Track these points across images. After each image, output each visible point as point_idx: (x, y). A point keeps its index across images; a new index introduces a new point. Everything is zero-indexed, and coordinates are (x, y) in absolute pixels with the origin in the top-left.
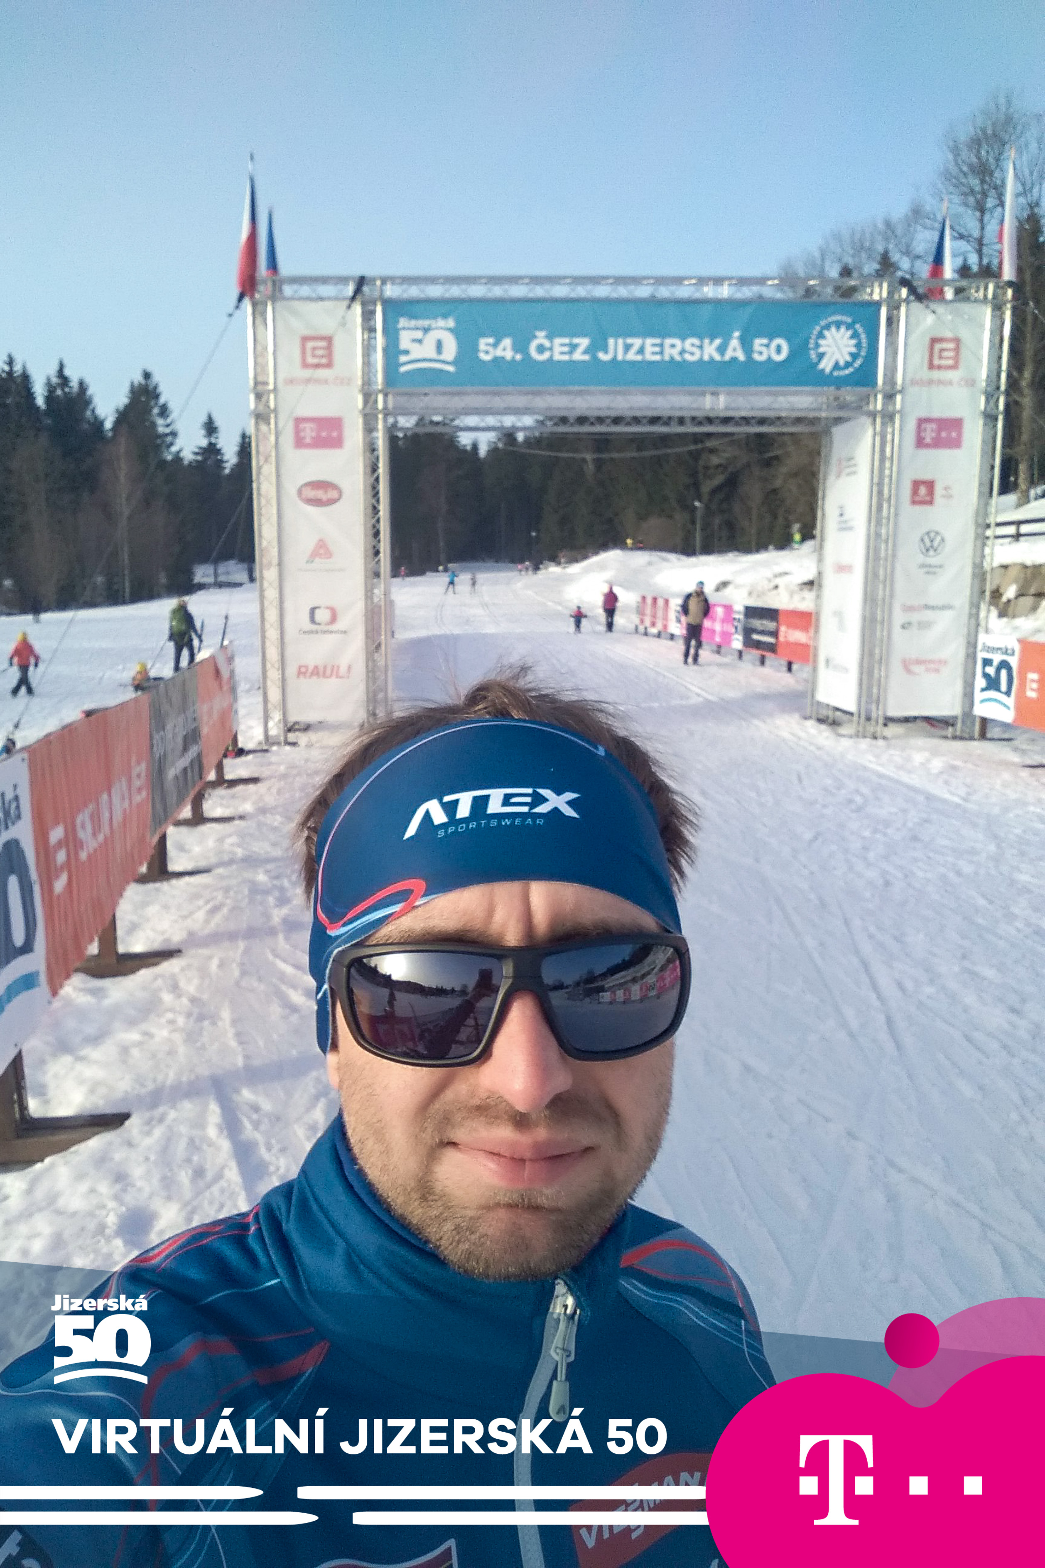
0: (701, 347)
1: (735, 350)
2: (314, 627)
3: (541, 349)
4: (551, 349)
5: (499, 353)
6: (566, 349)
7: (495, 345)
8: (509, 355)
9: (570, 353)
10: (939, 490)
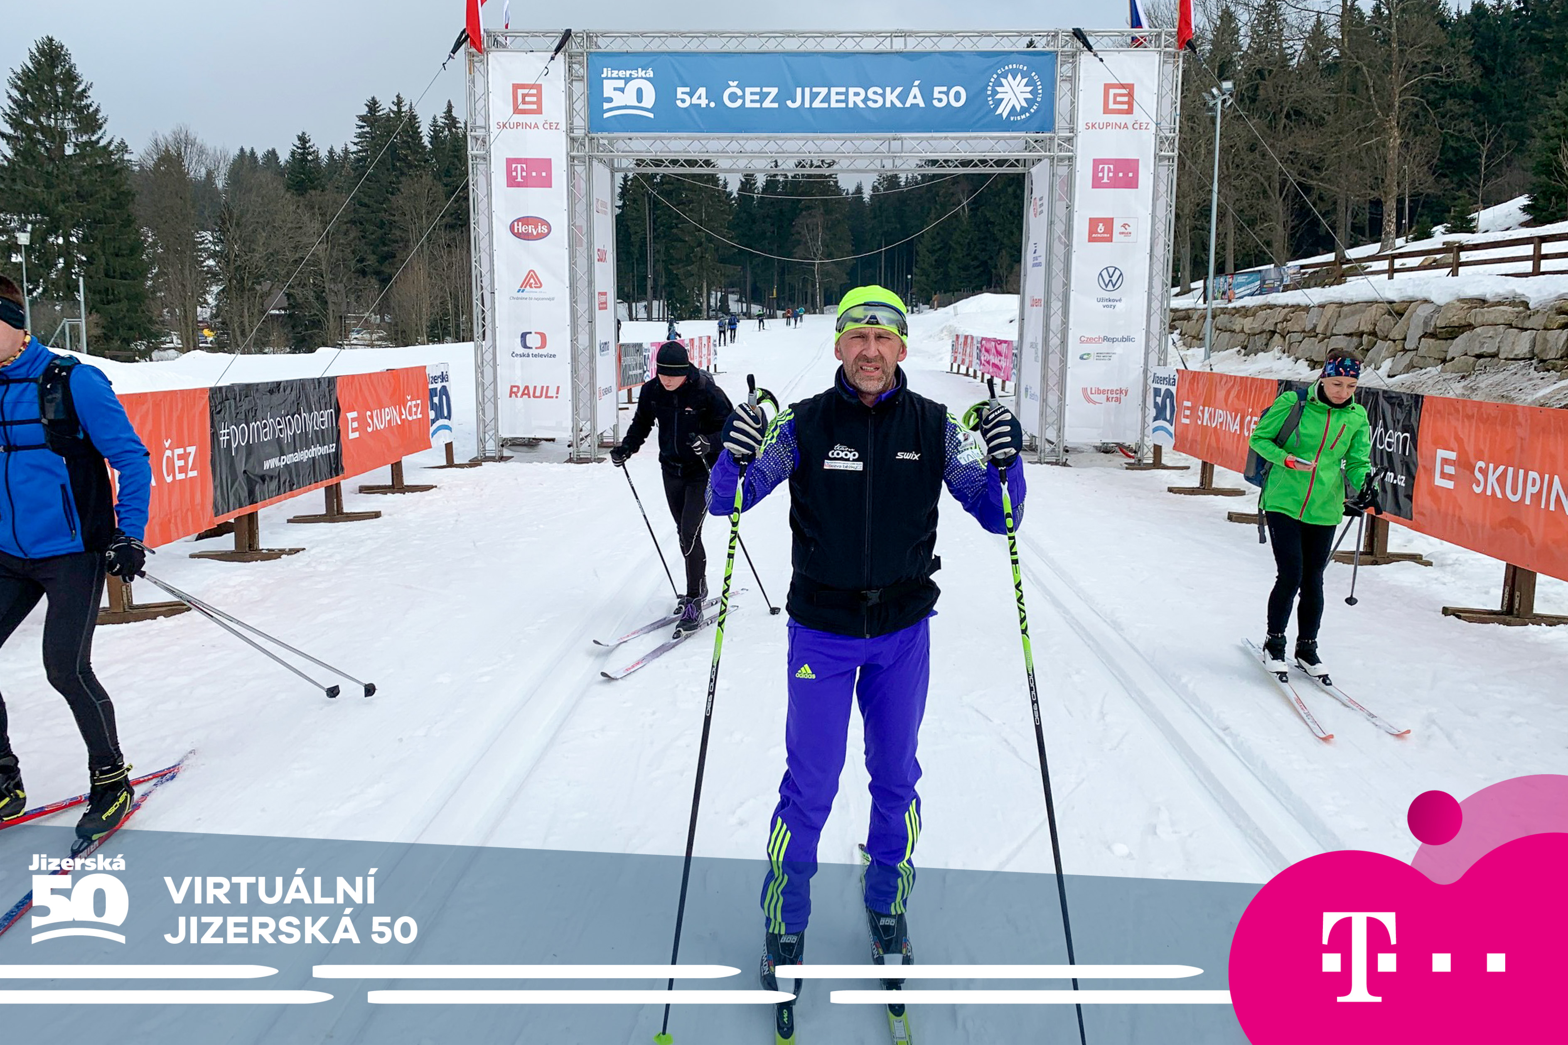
0: (883, 95)
1: (915, 98)
2: (526, 351)
3: (733, 97)
4: (743, 97)
5: (695, 101)
6: (757, 97)
7: (691, 94)
8: (704, 102)
9: (761, 101)
10: (1117, 228)
